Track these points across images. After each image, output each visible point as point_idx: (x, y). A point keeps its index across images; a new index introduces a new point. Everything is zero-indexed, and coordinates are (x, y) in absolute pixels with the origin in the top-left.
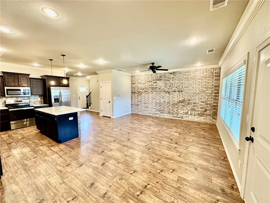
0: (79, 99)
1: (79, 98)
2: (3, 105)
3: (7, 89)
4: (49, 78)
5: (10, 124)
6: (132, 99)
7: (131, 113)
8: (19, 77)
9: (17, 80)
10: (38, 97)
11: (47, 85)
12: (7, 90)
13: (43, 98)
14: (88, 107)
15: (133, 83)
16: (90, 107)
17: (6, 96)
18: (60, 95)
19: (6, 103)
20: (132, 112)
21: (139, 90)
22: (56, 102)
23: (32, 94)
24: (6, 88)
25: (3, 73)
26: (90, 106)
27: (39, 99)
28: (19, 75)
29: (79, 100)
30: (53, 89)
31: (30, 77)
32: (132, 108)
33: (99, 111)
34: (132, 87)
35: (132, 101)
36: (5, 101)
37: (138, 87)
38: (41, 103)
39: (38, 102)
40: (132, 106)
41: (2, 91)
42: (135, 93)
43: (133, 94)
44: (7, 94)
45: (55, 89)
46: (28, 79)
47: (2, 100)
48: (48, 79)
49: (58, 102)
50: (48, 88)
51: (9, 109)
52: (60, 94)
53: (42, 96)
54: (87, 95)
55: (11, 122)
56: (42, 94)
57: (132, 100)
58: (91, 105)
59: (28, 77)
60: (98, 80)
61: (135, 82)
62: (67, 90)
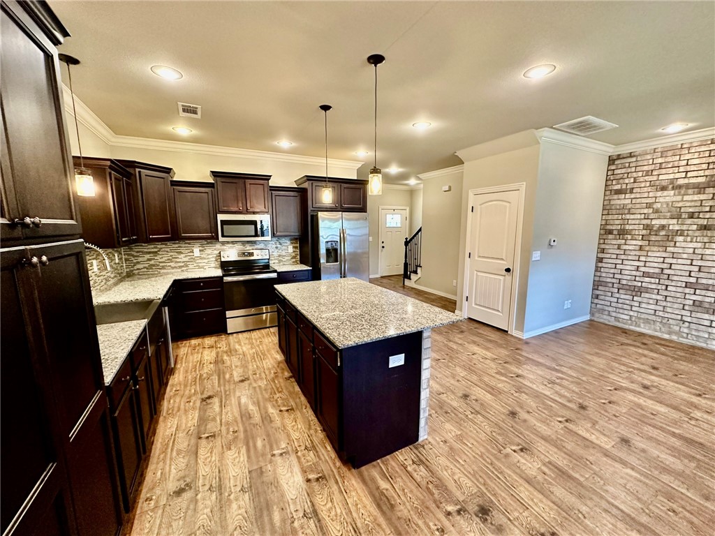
0: (383, 247)
1: (383, 245)
2: (217, 263)
3: (221, 221)
4: (315, 183)
5: (224, 319)
6: (600, 260)
7: (588, 317)
8: (248, 186)
9: (244, 194)
10: (289, 242)
11: (310, 208)
12: (223, 222)
13: (298, 245)
14: (406, 276)
15: (618, 187)
16: (413, 276)
17: (221, 239)
18: (343, 239)
19: (223, 260)
20: (592, 314)
21: (654, 222)
22: (332, 259)
23: (274, 235)
24: (221, 217)
25: (214, 176)
26: (416, 272)
27: (291, 249)
28: (247, 180)
29: (382, 251)
30: (324, 219)
31: (272, 183)
32: (596, 301)
33: (456, 295)
34: (607, 209)
35: (597, 269)
36: (220, 253)
37: (649, 206)
38: (294, 260)
39: (287, 258)
40: (597, 292)
41: (213, 225)
42: (622, 233)
43: (610, 237)
44: (223, 236)
45: (330, 220)
46: (266, 190)
47: (215, 249)
48: (314, 186)
49: (337, 261)
50: (312, 216)
51: (224, 276)
52: (342, 235)
53: (296, 239)
54: (406, 239)
55: (229, 314)
56: (297, 234)
57: (600, 265)
58: (419, 270)
59: (266, 185)
60: (450, 187)
61: (636, 185)
62: (361, 221)
